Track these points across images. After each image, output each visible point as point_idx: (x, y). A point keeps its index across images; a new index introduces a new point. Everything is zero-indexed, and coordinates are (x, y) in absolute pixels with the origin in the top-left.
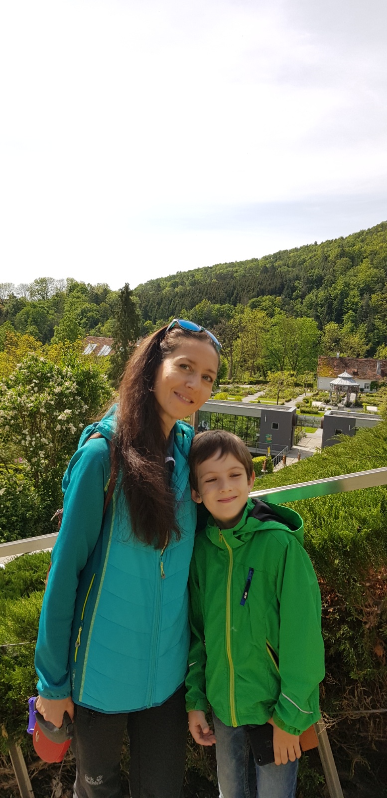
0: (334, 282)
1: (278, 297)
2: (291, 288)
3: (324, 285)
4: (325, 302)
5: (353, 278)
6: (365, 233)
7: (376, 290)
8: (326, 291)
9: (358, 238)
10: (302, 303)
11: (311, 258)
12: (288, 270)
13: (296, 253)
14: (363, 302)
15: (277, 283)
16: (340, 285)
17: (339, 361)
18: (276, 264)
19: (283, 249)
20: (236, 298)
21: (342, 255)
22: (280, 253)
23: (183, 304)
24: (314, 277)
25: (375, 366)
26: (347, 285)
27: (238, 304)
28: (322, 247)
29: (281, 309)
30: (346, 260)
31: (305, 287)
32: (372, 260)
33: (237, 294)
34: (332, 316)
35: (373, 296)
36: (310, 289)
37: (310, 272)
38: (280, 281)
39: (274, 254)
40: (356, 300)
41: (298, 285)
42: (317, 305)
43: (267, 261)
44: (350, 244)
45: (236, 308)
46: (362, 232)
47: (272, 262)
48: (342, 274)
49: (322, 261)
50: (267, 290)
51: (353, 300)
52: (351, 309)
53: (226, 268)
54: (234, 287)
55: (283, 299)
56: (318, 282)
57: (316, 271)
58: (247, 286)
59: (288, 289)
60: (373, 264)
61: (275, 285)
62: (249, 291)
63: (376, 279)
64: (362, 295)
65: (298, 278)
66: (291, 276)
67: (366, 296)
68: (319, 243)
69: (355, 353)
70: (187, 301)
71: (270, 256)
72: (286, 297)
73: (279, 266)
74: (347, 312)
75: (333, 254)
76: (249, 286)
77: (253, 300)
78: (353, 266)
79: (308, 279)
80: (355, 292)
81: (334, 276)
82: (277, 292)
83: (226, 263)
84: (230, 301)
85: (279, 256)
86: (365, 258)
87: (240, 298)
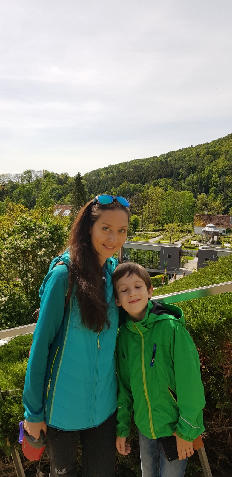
0: (203, 169)
1: (169, 179)
2: (177, 173)
3: (197, 171)
4: (198, 181)
5: (215, 167)
6: (221, 140)
7: (228, 174)
8: (199, 175)
9: (217, 143)
10: (184, 182)
11: (189, 155)
12: (175, 163)
13: (180, 153)
14: (221, 181)
15: (169, 170)
16: (207, 171)
17: (206, 217)
18: (168, 159)
19: (172, 150)
20: (145, 180)
21: (208, 153)
22: (170, 153)
23: (113, 184)
24: (191, 166)
25: (228, 219)
26: (211, 171)
27: (146, 184)
28: (196, 149)
29: (172, 186)
30: (210, 157)
31: (186, 173)
32: (226, 156)
33: (145, 178)
34: (202, 190)
35: (227, 177)
36: (189, 174)
37: (189, 163)
38: (170, 169)
39: (167, 153)
40: (217, 180)
41: (182, 172)
42: (193, 183)
43: (163, 158)
44: (213, 147)
45: (145, 186)
46: (220, 139)
47: (166, 158)
48: (208, 164)
49: (196, 157)
50: (163, 175)
51: (215, 180)
52: (214, 185)
53: (138, 162)
54: (143, 174)
55: (173, 181)
56: (193, 170)
57: (192, 163)
58: (151, 173)
59: (175, 174)
60: (226, 158)
61: (168, 172)
62: (152, 176)
63: (228, 167)
64: (220, 177)
65: (181, 167)
66: (177, 166)
67: (223, 178)
68: (194, 146)
69: (217, 212)
70: (115, 182)
71: (165, 155)
72: (174, 179)
73: (170, 161)
74: (211, 187)
75: (202, 152)
76: (152, 173)
77: (154, 181)
78: (214, 160)
79: (187, 168)
80: (216, 175)
81: (203, 166)
82: (169, 176)
83: (138, 159)
84: (141, 182)
85: (170, 154)
86: (221, 155)
87: (147, 180)
